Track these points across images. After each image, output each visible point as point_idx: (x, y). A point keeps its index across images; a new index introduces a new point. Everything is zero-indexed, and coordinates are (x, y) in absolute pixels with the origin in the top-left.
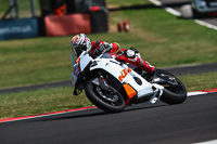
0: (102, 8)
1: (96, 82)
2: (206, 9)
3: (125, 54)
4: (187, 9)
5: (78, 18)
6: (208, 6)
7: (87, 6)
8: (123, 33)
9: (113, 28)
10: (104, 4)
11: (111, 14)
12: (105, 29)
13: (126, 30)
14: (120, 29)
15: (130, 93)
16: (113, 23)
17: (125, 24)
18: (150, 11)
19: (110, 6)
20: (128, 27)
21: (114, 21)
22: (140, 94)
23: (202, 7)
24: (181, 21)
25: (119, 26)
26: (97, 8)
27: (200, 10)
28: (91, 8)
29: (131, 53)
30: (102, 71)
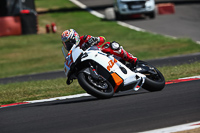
0: (32, 11)
1: (87, 71)
2: (128, 12)
3: (111, 47)
4: (110, 12)
5: (10, 20)
6: (130, 8)
7: (18, 9)
8: (51, 34)
9: (42, 30)
10: (34, 7)
11: (40, 16)
12: (35, 30)
13: (54, 32)
14: (48, 31)
15: (117, 81)
16: (42, 25)
17: (53, 26)
18: (76, 14)
19: (39, 9)
20: (55, 28)
21: (43, 23)
22: (126, 82)
23: (124, 10)
24: (104, 23)
25: (47, 28)
26: (27, 11)
27: (122, 12)
28: (21, 11)
29: (116, 46)
30: (91, 62)
